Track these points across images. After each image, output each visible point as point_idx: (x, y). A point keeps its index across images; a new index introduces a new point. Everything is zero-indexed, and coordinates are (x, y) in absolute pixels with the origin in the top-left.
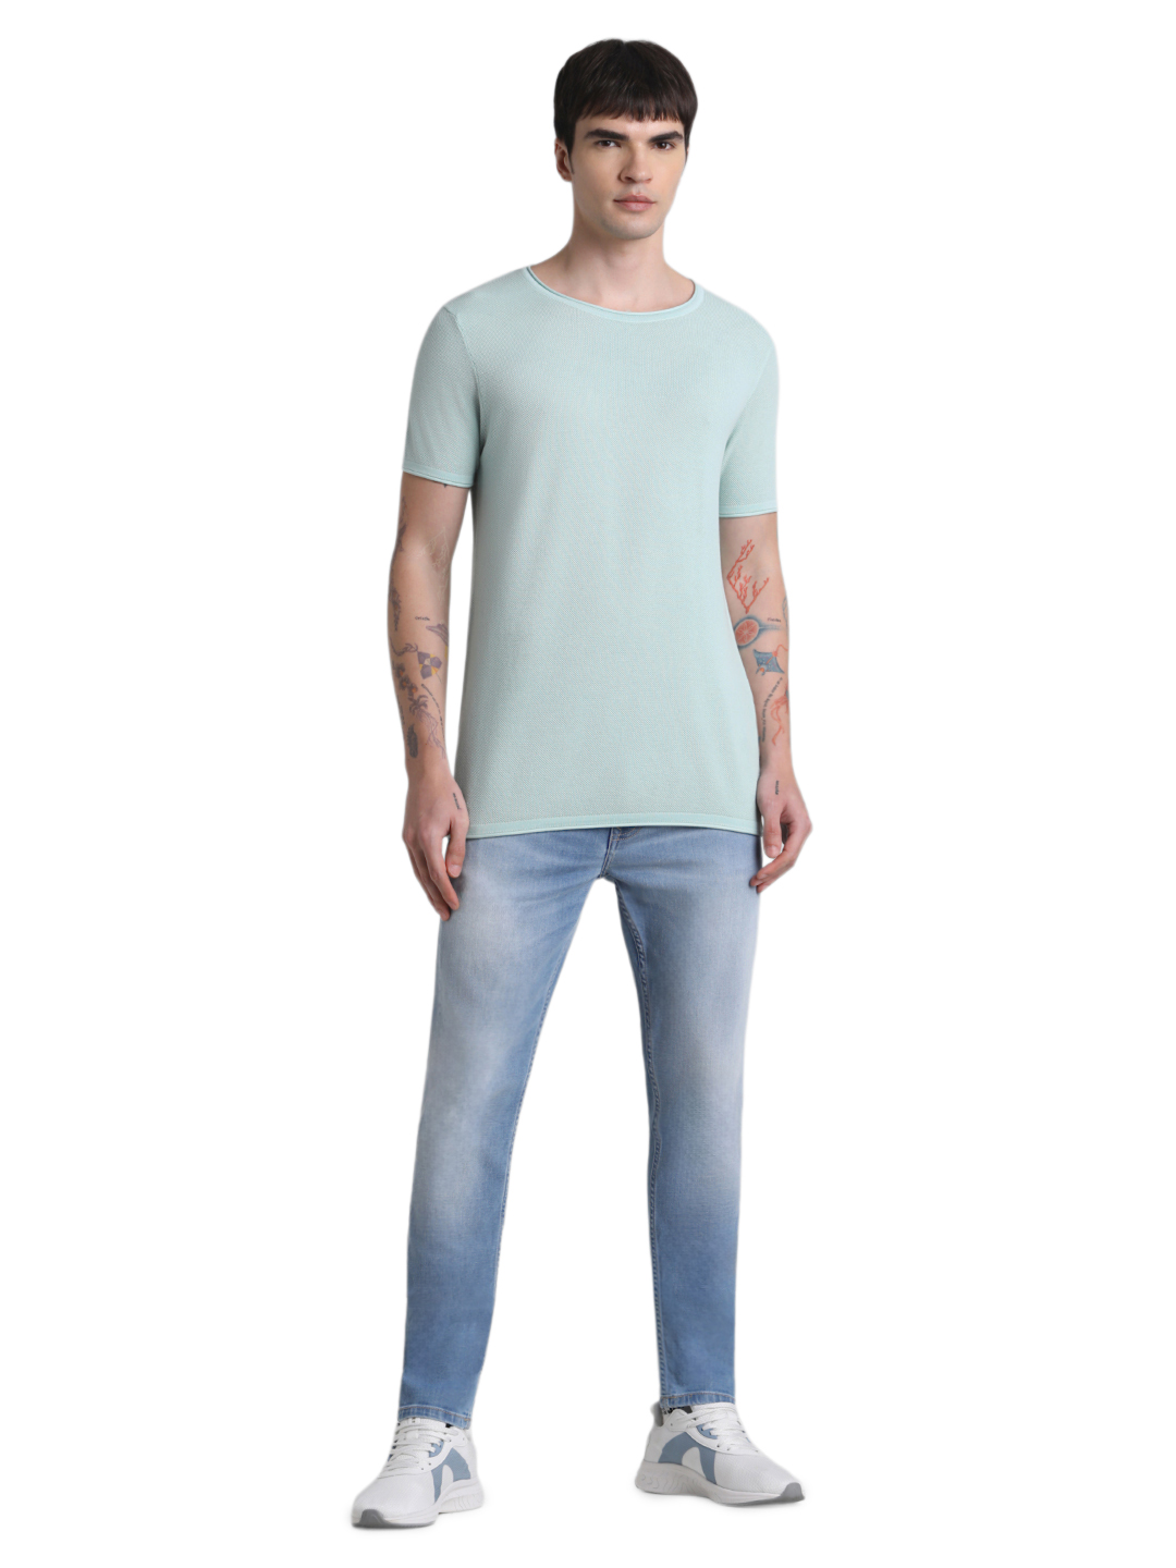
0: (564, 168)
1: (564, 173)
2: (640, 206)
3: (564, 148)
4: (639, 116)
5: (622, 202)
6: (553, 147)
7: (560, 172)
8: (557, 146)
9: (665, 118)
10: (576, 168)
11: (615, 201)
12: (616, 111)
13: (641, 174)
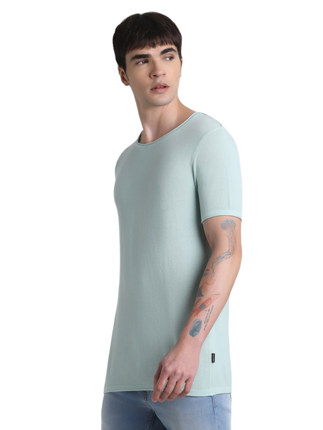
0: (125, 80)
1: (125, 82)
2: (163, 90)
3: (123, 70)
4: (154, 46)
5: (155, 89)
6: (118, 71)
7: (123, 82)
8: (119, 70)
9: (166, 44)
10: (129, 78)
11: (152, 89)
12: (142, 46)
13: (160, 72)
